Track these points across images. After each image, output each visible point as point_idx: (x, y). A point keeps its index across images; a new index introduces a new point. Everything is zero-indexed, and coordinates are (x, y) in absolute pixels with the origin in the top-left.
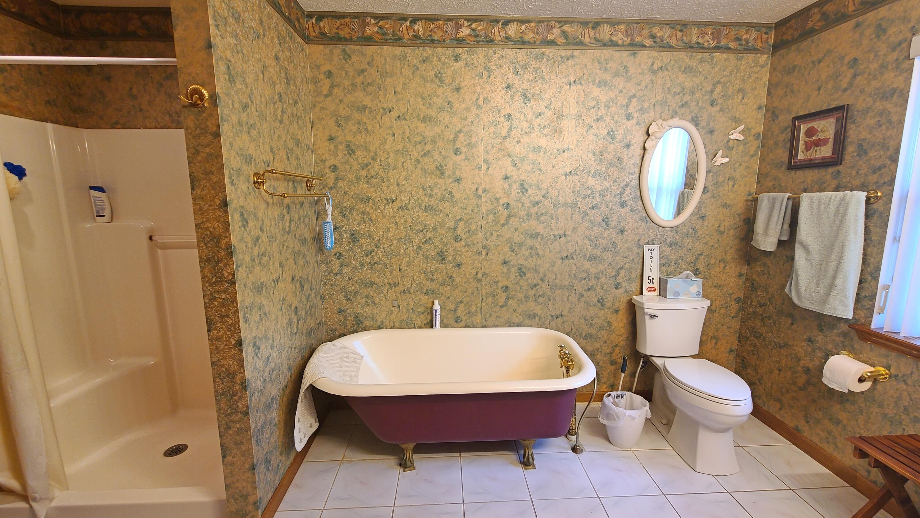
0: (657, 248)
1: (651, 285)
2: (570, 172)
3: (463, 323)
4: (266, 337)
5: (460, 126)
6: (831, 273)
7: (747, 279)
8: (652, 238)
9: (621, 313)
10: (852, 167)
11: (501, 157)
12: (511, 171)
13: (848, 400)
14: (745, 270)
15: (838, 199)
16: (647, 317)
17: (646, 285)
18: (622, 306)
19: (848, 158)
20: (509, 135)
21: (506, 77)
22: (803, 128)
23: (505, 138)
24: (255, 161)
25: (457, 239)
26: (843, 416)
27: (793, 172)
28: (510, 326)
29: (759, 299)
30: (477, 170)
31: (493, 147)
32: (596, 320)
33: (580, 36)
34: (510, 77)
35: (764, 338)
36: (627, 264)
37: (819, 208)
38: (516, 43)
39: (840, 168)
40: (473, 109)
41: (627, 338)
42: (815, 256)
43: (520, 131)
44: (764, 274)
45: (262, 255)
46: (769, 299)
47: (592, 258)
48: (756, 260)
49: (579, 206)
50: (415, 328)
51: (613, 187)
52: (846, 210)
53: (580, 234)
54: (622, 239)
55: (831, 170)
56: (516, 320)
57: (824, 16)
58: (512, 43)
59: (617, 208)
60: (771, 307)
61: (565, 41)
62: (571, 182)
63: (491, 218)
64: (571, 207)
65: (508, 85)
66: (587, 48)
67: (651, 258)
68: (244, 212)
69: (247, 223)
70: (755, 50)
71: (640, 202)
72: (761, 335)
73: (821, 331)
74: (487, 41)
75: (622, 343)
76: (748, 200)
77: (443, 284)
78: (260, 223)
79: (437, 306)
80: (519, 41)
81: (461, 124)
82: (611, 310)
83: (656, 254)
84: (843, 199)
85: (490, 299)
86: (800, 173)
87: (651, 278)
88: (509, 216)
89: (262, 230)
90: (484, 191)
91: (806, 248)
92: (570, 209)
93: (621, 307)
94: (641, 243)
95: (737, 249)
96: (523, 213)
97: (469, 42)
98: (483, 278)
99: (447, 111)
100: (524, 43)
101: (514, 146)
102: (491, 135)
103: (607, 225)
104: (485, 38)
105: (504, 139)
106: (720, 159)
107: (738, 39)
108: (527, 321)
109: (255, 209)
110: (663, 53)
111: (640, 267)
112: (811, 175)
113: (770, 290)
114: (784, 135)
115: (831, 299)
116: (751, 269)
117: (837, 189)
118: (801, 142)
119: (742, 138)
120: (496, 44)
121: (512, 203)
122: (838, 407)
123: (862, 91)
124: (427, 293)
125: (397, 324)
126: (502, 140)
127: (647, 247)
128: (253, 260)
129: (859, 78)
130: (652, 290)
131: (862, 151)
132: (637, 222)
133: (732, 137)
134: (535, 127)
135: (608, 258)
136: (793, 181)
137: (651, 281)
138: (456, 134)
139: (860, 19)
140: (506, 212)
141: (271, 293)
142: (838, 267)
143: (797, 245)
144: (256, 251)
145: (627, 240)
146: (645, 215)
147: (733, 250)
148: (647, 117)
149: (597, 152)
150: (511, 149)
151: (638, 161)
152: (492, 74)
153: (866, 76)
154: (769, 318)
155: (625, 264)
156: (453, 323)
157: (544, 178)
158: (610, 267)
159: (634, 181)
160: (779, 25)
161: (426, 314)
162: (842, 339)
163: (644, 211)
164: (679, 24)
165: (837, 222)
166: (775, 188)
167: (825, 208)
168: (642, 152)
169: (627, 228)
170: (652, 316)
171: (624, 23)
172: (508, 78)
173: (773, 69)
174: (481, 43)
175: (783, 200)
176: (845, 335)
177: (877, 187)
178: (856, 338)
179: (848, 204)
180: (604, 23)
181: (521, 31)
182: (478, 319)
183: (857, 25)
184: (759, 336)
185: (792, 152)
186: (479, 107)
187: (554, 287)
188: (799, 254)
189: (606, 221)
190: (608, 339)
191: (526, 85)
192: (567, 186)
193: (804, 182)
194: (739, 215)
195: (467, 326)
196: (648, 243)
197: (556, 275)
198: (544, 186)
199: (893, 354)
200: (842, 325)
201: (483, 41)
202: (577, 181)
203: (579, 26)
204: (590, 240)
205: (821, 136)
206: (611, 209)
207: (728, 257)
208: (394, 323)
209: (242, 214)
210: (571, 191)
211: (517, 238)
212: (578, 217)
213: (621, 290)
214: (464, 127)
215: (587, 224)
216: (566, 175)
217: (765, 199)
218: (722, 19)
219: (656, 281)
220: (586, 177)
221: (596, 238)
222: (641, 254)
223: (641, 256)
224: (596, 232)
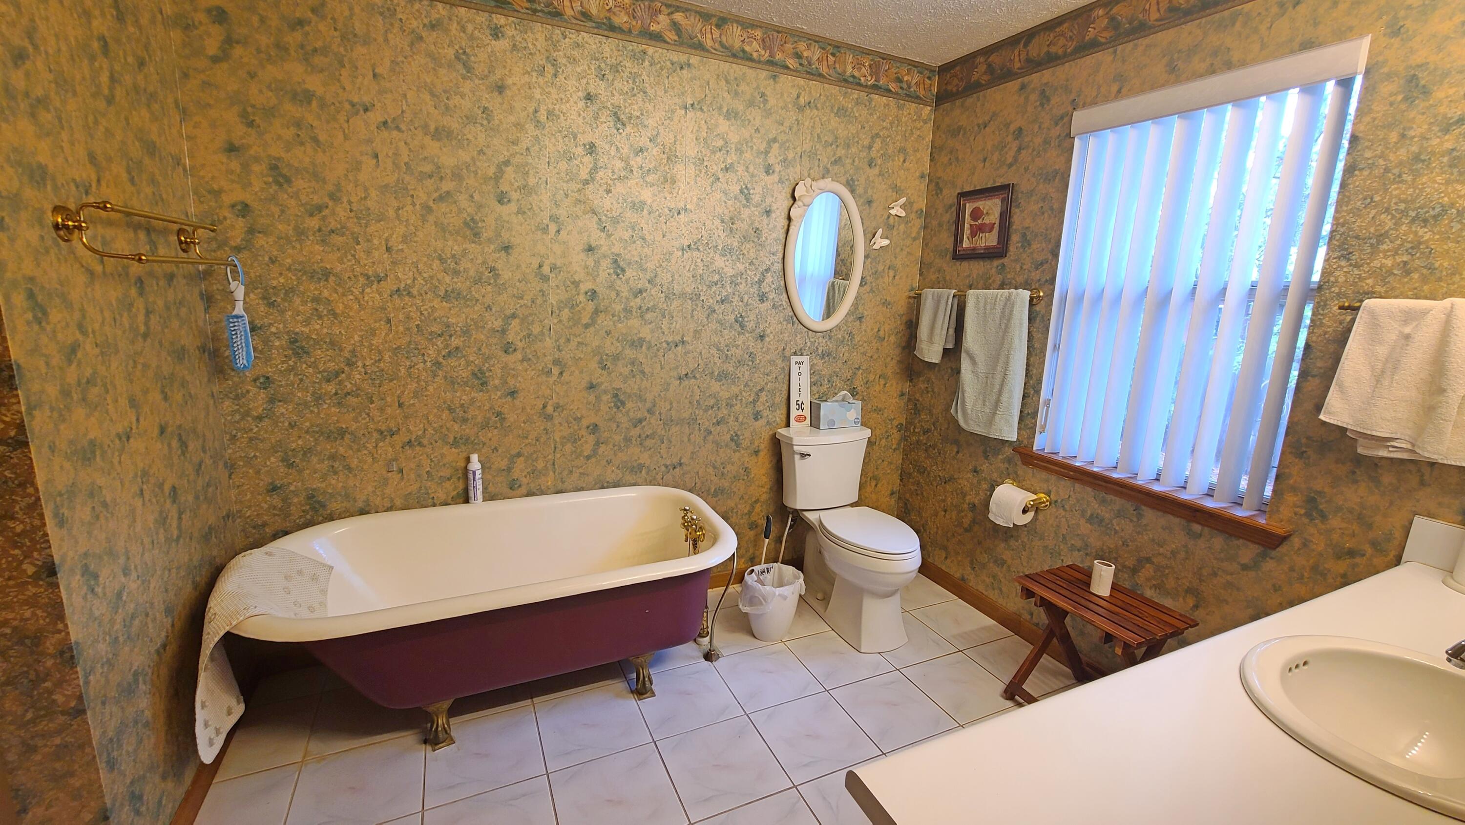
0: (806, 359)
1: (800, 412)
2: (689, 246)
3: (524, 490)
4: (111, 553)
5: (505, 153)
6: (996, 389)
7: (909, 400)
8: (799, 347)
9: (762, 454)
10: (1016, 261)
11: (580, 213)
12: (597, 238)
13: (1012, 536)
14: (907, 387)
15: (1003, 299)
16: (797, 457)
17: (794, 413)
18: (764, 444)
19: (1012, 249)
20: (593, 179)
21: (584, 81)
22: (969, 208)
23: (586, 182)
24: (53, 179)
25: (508, 349)
26: (1007, 555)
27: (958, 263)
28: (603, 488)
29: (923, 424)
30: (539, 233)
31: (567, 196)
32: (729, 467)
33: (699, 35)
34: (591, 82)
35: (929, 473)
36: (769, 384)
37: (985, 309)
38: (599, 25)
39: (1005, 260)
40: (530, 127)
41: (771, 489)
42: (982, 368)
43: (610, 175)
44: (928, 392)
45: (88, 382)
46: (934, 424)
47: (723, 376)
48: (919, 374)
49: (702, 298)
50: (434, 505)
51: (748, 272)
52: (1012, 311)
53: (704, 340)
54: (762, 348)
55: (996, 263)
56: (611, 477)
57: (990, 69)
58: (594, 25)
59: (755, 302)
60: (935, 434)
61: (676, 38)
62: (690, 262)
63: (566, 313)
64: (691, 299)
65: (589, 94)
66: (710, 55)
67: (800, 374)
68: (36, 290)
69: (45, 313)
70: (916, 99)
71: (785, 295)
72: (926, 469)
73: (987, 458)
74: (550, 13)
75: (765, 497)
76: (910, 297)
77: (485, 426)
78: (77, 315)
79: (475, 464)
80: (604, 24)
81: (508, 151)
82: (749, 451)
83: (806, 369)
84: (1008, 299)
85: (569, 447)
86: (965, 264)
87: (800, 403)
88: (596, 312)
89: (81, 327)
90: (553, 268)
91: (972, 358)
92: (690, 302)
93: (762, 446)
94: (787, 353)
95: (898, 361)
96: (618, 307)
97: (518, 8)
98: (556, 414)
99: (482, 125)
100: (612, 28)
101: (601, 197)
102: (563, 175)
103: (742, 327)
104: (546, 7)
105: (584, 185)
106: (880, 240)
107: (899, 80)
108: (629, 478)
109: (62, 285)
110: (811, 82)
111: (786, 387)
112: (976, 268)
113: (934, 411)
114: (948, 215)
115: (997, 418)
116: (914, 386)
117: (1002, 287)
118: (967, 226)
119: (903, 214)
120: (566, 21)
121: (601, 291)
122: (1003, 545)
123: (1026, 169)
124: (455, 443)
125: (398, 502)
126: (580, 186)
127: (794, 359)
128: (66, 393)
129: (1024, 152)
130: (801, 419)
131: (1026, 242)
132: (781, 323)
133: (893, 212)
134: (635, 170)
135: (743, 375)
136: (958, 275)
137: (800, 406)
138: (499, 166)
139: (1026, 79)
140: (591, 306)
141: (116, 461)
142: (1003, 381)
143: (963, 355)
144: (72, 375)
145: (769, 349)
146: (791, 314)
147: (894, 361)
148: (793, 173)
149: (727, 218)
150: (596, 202)
151: (782, 236)
152: (561, 71)
153: (1030, 151)
154: (934, 447)
155: (766, 384)
156: (506, 491)
157: (649, 253)
158: (747, 389)
159: (776, 264)
160: (944, 69)
161: (454, 479)
162: (1006, 465)
163: (789, 309)
164: (830, 45)
165: (1003, 327)
166: (939, 283)
167: (991, 309)
168: (786, 222)
169: (768, 331)
170: (803, 456)
171: (761, 27)
172: (588, 83)
173: (937, 128)
174: (540, 14)
175: (948, 298)
176: (1009, 460)
177: (1040, 285)
178: (1019, 463)
179: (1013, 305)
180: (732, 22)
181: (607, 8)
182: (549, 480)
183: (1023, 87)
184: (922, 471)
185: (957, 239)
186: (538, 124)
187: (668, 422)
188: (965, 365)
189: (740, 322)
190: (746, 494)
191: (617, 99)
192: (684, 267)
193: (969, 276)
194: (901, 316)
195: (530, 494)
196: (795, 354)
197: (671, 404)
198: (650, 265)
199: (1053, 478)
200: (1007, 448)
201: (542, 11)
202: (699, 260)
203: (697, 19)
204: (718, 350)
205: (987, 221)
206: (747, 305)
207: (889, 372)
208: (392, 500)
209: (31, 295)
210: (690, 275)
211: (611, 347)
212: (701, 315)
213: (762, 422)
214: (513, 155)
215: (713, 326)
216: (683, 249)
217: (929, 294)
218: (882, 48)
219: (807, 406)
220: (711, 255)
221: (726, 346)
222: (787, 369)
223: (787, 372)
224: (727, 337)
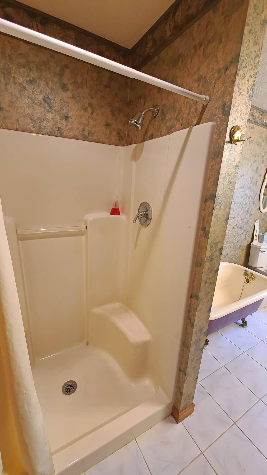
0: (258, 221)
1: (256, 238)
2: (242, 187)
8: (258, 218)
16: (260, 252)
17: (255, 238)
18: (244, 247)
32: (237, 255)
36: (250, 230)
47: (241, 228)
49: (241, 203)
51: (253, 195)
53: (239, 216)
54: (250, 218)
59: (252, 204)
62: (241, 192)
66: (258, 125)
67: (257, 226)
71: (258, 202)
75: (242, 263)
82: (242, 250)
83: (259, 224)
87: (256, 235)
92: (238, 204)
103: (248, 212)
111: (254, 230)
127: (256, 221)
130: (256, 240)
132: (256, 210)
135: (245, 227)
145: (252, 219)
146: (259, 207)
149: (251, 178)
151: (262, 183)
158: (245, 231)
168: (263, 179)
169: (253, 213)
170: (262, 252)
187: (227, 242)
189: (248, 210)
192: (239, 194)
197: (229, 236)
202: (243, 191)
203: (258, 112)
204: (242, 219)
206: (250, 205)
210: (240, 196)
212: (240, 209)
213: (246, 241)
215: (242, 212)
216: (240, 188)
219: (258, 236)
220: (246, 190)
221: (244, 218)
222: (254, 224)
223: (254, 225)
224: (244, 215)
